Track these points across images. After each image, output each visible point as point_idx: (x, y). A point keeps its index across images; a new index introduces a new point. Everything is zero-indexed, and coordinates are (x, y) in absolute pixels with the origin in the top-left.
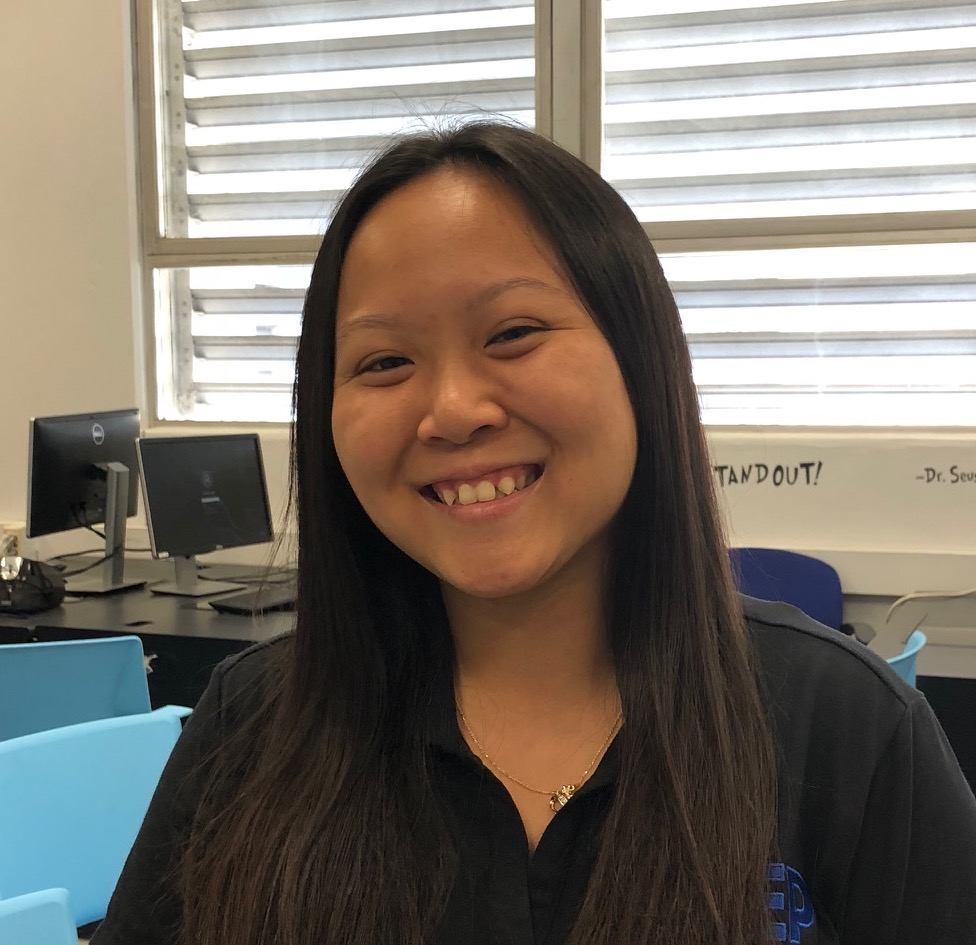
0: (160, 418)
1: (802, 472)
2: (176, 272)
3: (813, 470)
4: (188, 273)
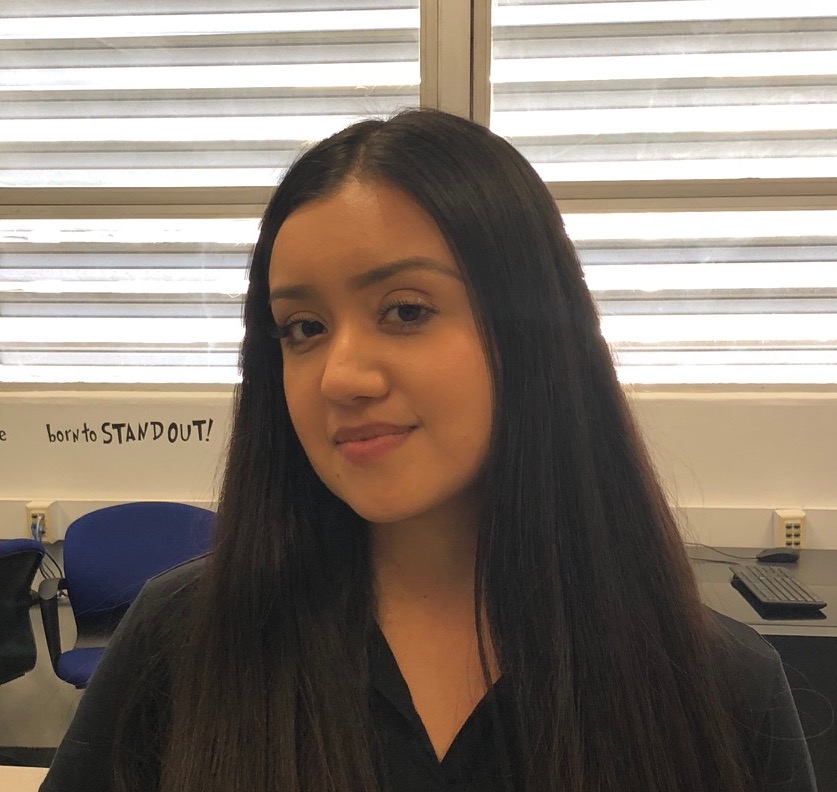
1: (195, 429)
3: (205, 427)
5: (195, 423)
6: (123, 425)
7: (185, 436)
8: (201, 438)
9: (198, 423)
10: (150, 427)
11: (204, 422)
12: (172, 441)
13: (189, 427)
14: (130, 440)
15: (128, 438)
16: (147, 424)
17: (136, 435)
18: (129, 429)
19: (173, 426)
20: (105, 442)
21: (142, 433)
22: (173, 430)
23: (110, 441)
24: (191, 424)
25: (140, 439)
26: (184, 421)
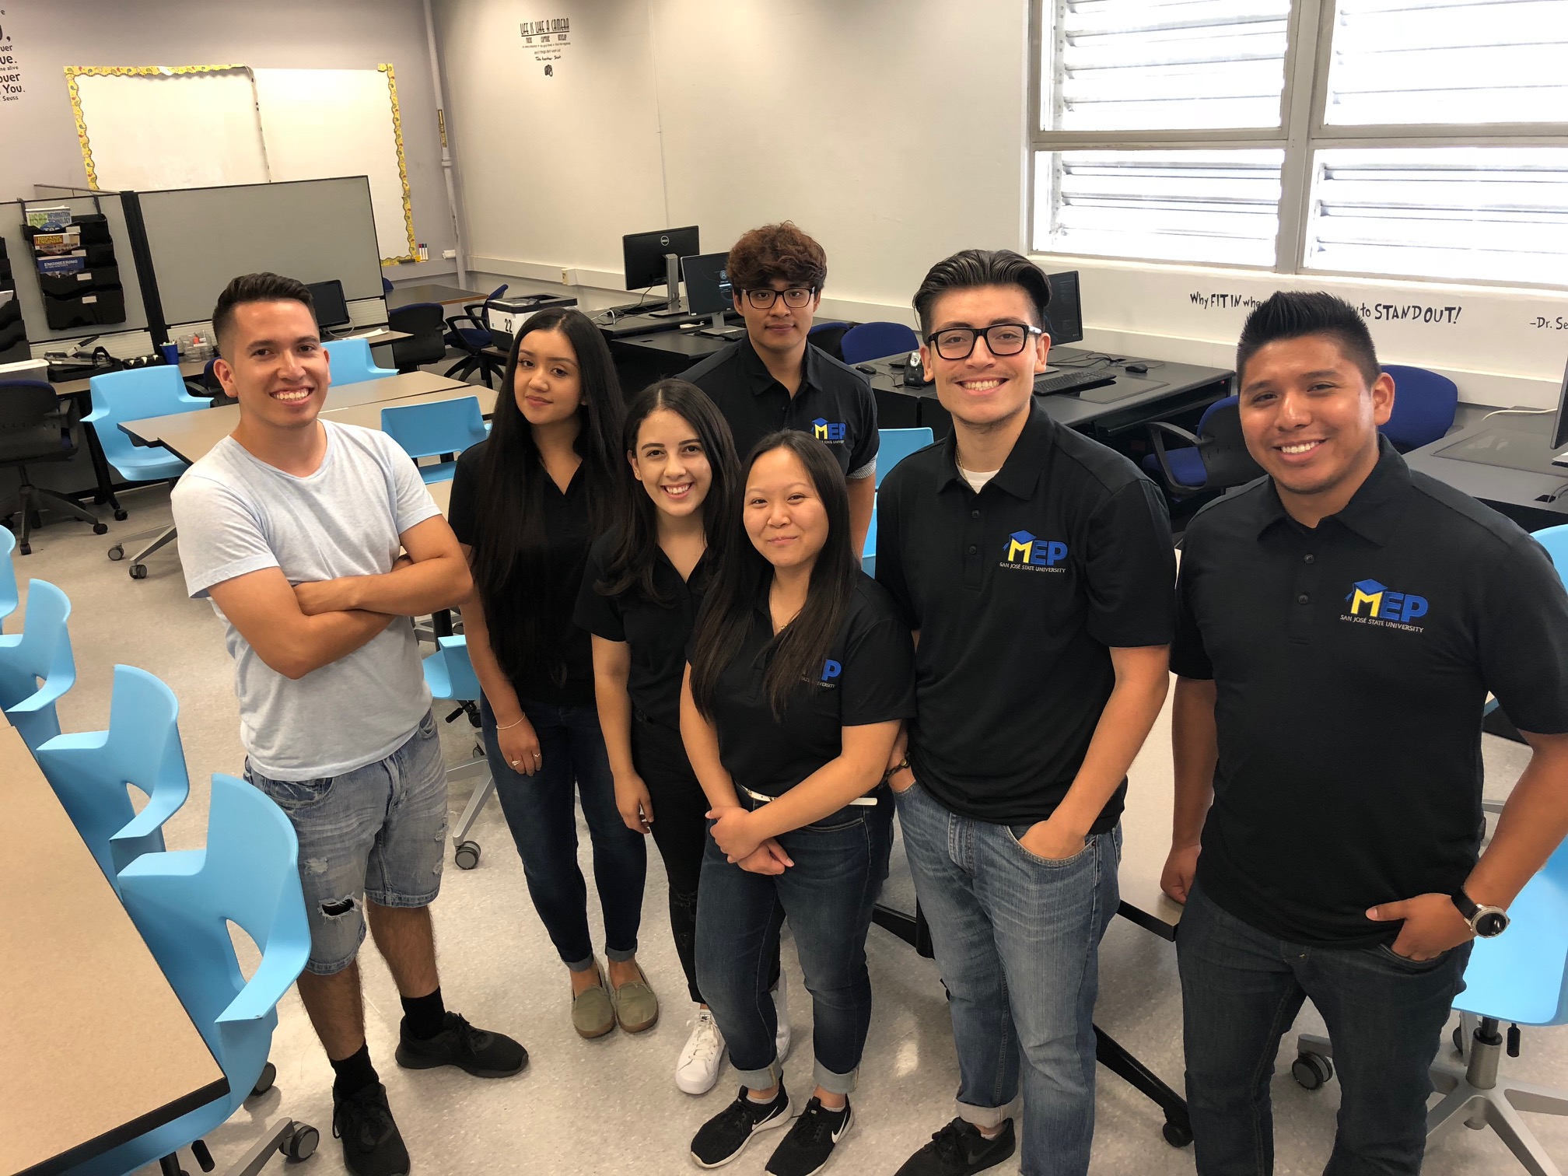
0: (1034, 249)
1: (1446, 313)
2: (1053, 154)
3: (1454, 313)
4: (1061, 154)
5: (1447, 309)
6: (1392, 307)
7: (1437, 319)
8: (1449, 321)
9: (1450, 310)
10: (1412, 309)
11: (1454, 309)
12: (1426, 321)
13: (1442, 311)
14: (1395, 318)
15: (1394, 316)
16: (1409, 307)
17: (1400, 315)
18: (1396, 310)
19: (1430, 310)
20: (1376, 318)
21: (1404, 314)
22: (1429, 313)
23: (1379, 318)
24: (1444, 309)
25: (1402, 318)
26: (1438, 307)
